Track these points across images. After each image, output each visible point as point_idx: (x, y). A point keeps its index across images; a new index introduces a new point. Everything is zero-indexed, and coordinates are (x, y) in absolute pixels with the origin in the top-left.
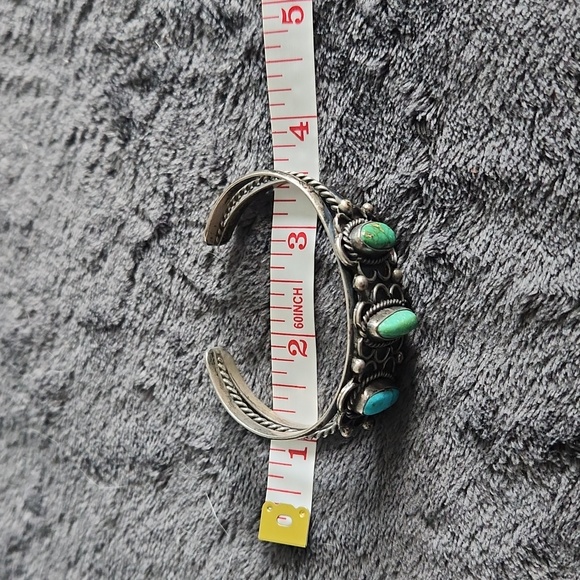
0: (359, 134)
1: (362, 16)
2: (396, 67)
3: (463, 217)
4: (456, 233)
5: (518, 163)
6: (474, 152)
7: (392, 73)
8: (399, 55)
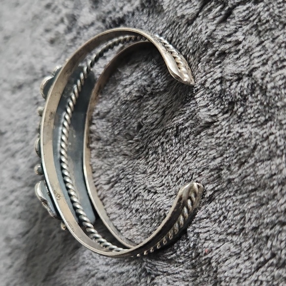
0: (168, 151)
1: (221, 72)
2: (215, 130)
3: (181, 269)
4: (169, 274)
5: (234, 278)
6: (216, 238)
7: (210, 131)
8: (223, 123)
